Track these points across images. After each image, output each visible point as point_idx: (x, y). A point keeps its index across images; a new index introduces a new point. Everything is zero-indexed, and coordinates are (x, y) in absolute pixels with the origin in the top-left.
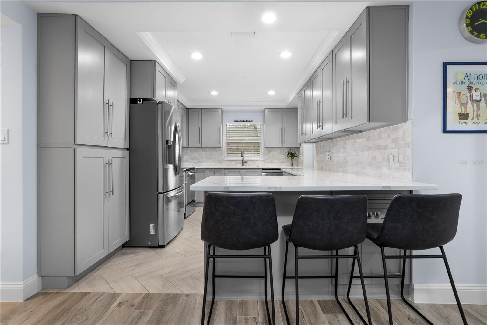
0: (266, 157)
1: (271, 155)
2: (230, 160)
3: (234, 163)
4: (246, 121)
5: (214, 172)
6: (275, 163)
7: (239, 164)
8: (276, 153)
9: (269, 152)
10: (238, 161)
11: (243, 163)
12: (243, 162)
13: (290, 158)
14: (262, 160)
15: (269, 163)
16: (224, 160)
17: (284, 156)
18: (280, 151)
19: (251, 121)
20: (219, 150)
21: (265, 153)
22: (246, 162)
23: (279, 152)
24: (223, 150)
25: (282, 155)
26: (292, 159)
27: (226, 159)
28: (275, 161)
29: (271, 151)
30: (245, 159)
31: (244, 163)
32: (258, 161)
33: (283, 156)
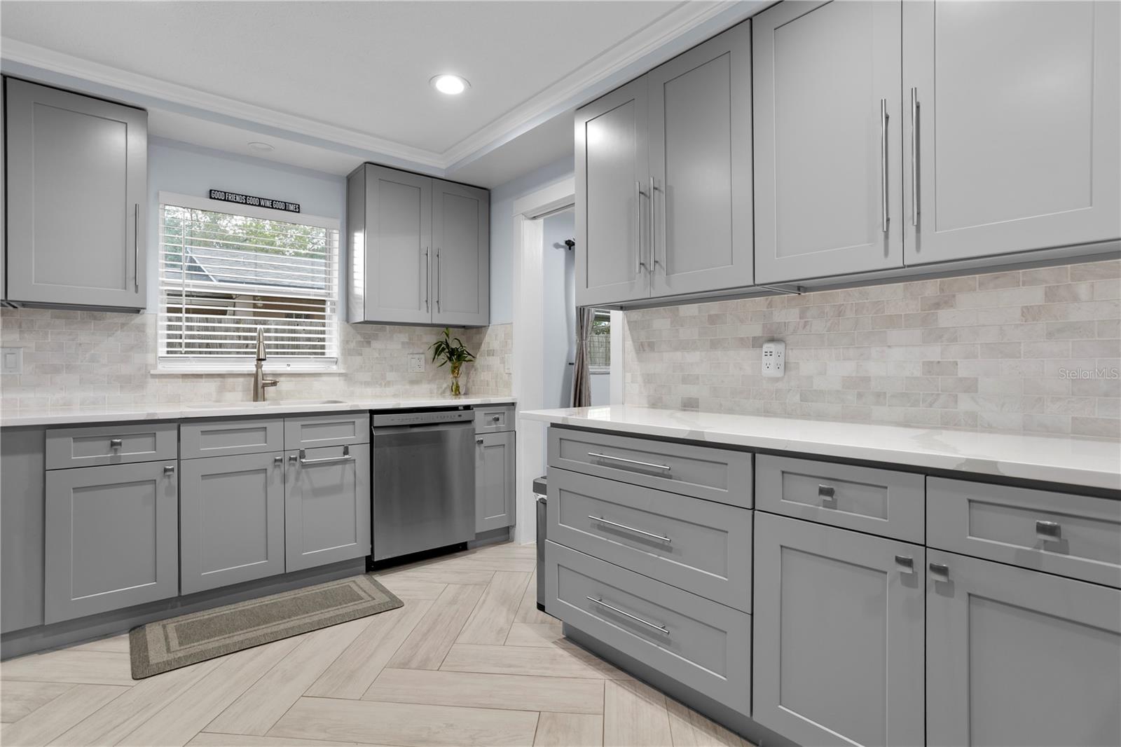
0: (358, 359)
1: (377, 355)
2: (185, 376)
3: (210, 386)
4: (268, 204)
5: (113, 444)
6: (388, 384)
7: (233, 390)
8: (393, 345)
9: (369, 343)
10: (230, 380)
11: (260, 390)
12: (261, 382)
13: (449, 364)
14: (340, 375)
15: (367, 384)
16: (154, 376)
17: (423, 356)
18: (407, 340)
19: (292, 208)
20: (123, 325)
21: (352, 345)
22: (274, 384)
23: (403, 343)
24: (144, 325)
25: (413, 354)
26: (455, 369)
27: (163, 368)
28: (391, 376)
29: (376, 337)
30: (267, 367)
31: (264, 386)
32: (325, 378)
33: (417, 356)
